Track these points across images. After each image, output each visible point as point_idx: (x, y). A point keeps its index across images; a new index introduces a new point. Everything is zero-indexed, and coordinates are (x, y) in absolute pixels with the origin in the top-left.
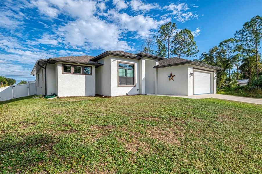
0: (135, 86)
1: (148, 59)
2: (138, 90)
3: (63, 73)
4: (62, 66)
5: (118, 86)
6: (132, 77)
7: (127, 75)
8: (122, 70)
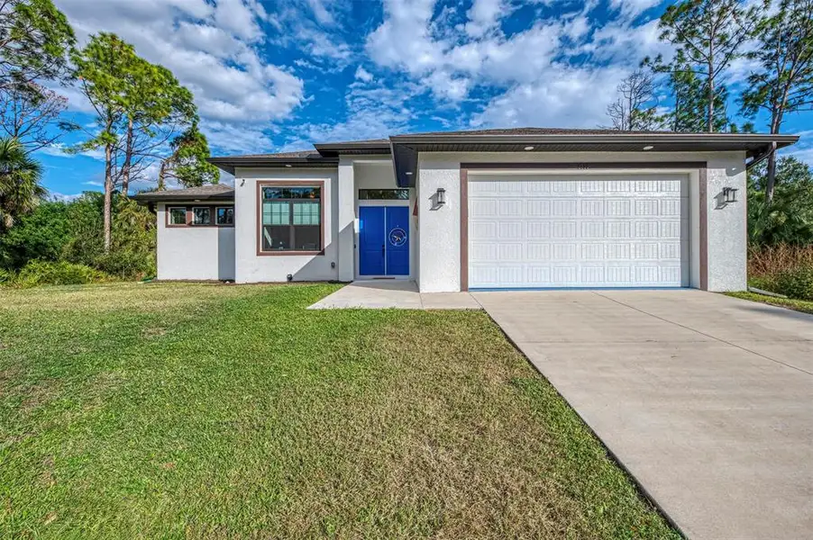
0: (323, 253)
1: (370, 158)
2: (333, 265)
3: (167, 226)
4: (167, 210)
5: (258, 254)
6: (315, 226)
7: (297, 221)
8: (276, 207)
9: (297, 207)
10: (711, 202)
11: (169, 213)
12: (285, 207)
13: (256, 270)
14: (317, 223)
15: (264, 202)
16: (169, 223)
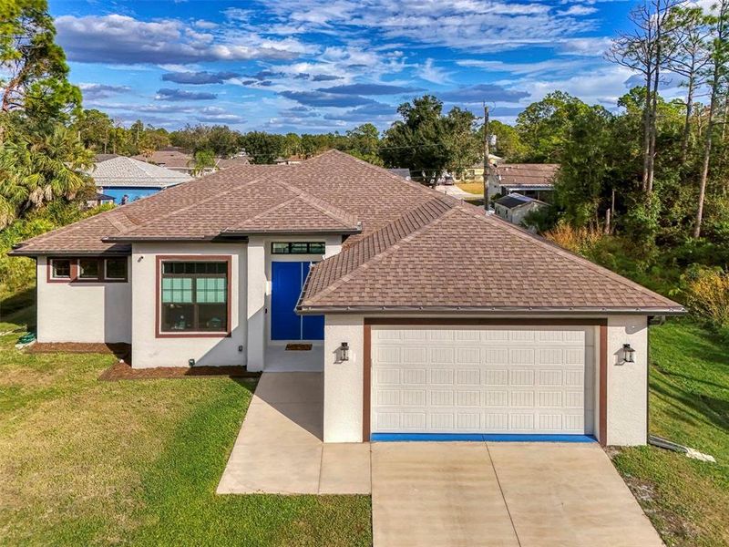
0: (229, 336)
2: (240, 349)
3: (49, 281)
4: (48, 264)
5: (158, 336)
6: (221, 304)
7: (201, 298)
8: (177, 282)
9: (201, 282)
10: (612, 359)
11: (51, 267)
12: (188, 282)
13: (155, 354)
14: (223, 301)
15: (164, 277)
16: (51, 278)
